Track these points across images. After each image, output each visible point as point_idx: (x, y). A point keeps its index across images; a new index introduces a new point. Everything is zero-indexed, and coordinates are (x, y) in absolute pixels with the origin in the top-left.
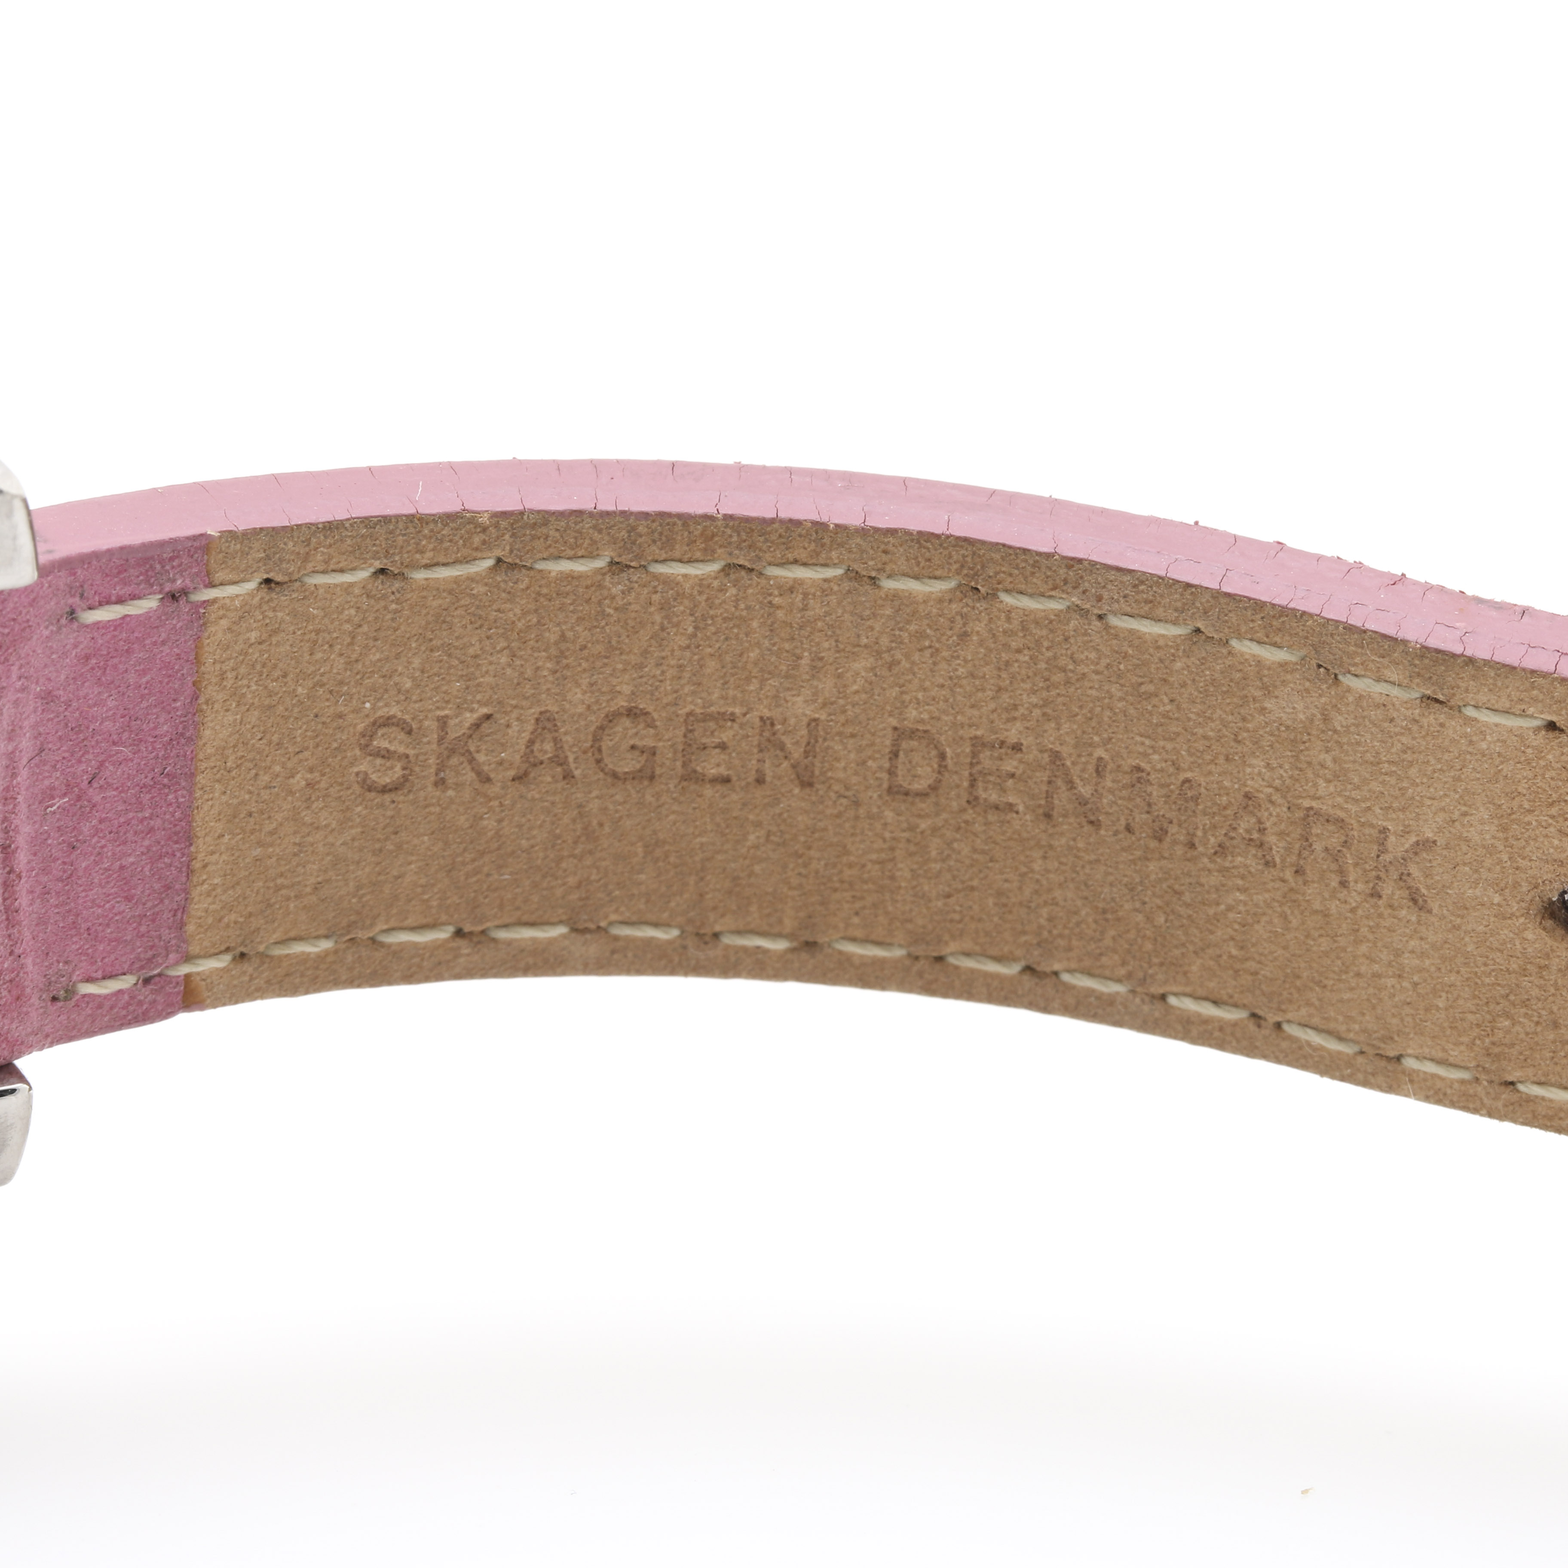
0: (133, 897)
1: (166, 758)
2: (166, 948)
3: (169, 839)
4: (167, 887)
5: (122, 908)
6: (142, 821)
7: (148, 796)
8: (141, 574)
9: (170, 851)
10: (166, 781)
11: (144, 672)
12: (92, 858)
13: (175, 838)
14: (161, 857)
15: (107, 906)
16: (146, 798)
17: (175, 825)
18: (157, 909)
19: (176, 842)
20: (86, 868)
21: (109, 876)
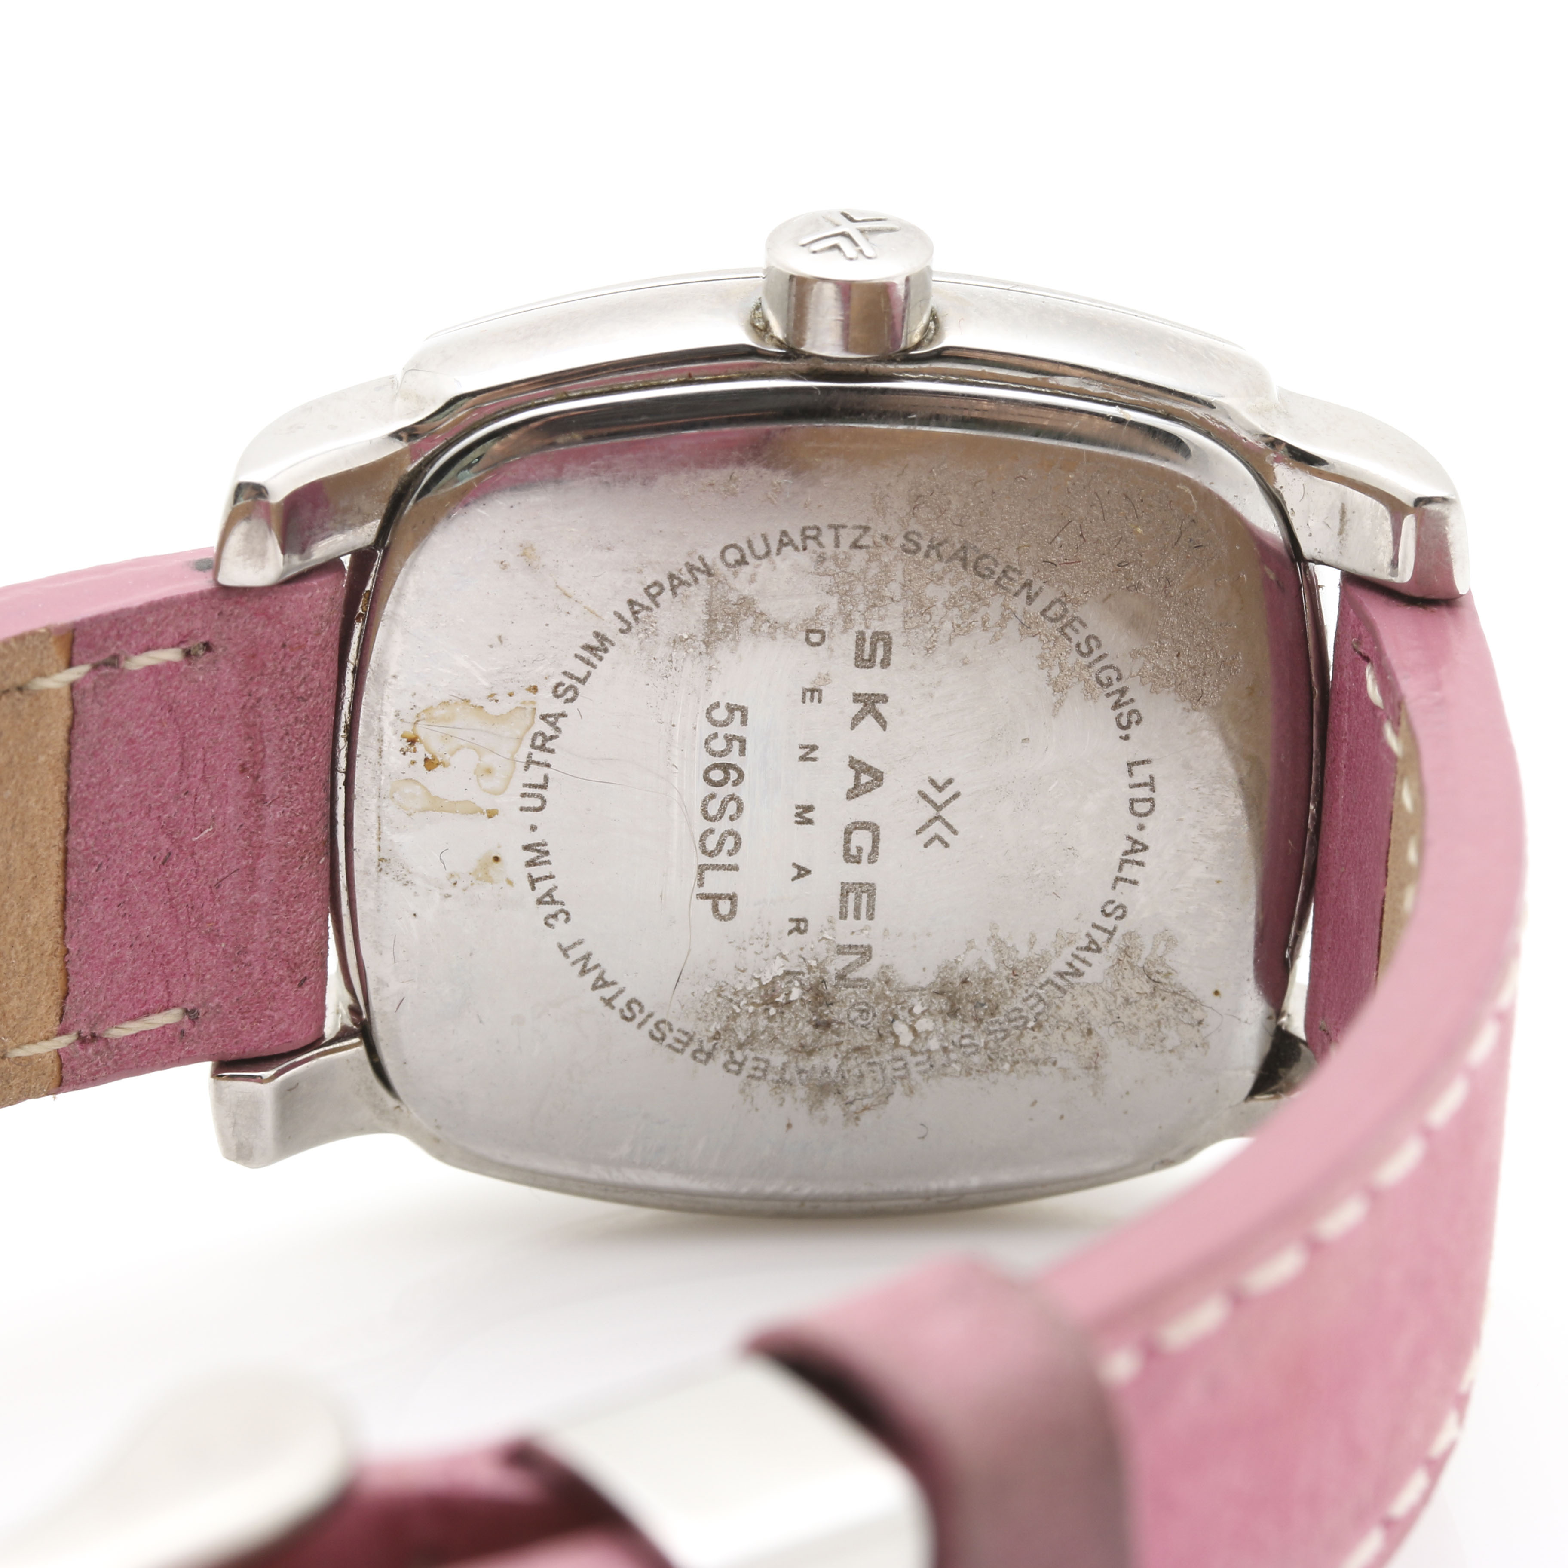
0: (127, 744)
1: (97, 880)
2: (96, 694)
3: (92, 802)
4: (95, 754)
5: (137, 731)
6: (118, 818)
7: (113, 842)
8: (125, 1055)
9: (91, 789)
10: (96, 858)
11: (116, 960)
12: (167, 782)
13: (86, 802)
14: (100, 784)
15: (151, 732)
16: (115, 841)
17: (86, 815)
18: (104, 732)
19: (85, 799)
20: (173, 771)
21: (149, 763)
